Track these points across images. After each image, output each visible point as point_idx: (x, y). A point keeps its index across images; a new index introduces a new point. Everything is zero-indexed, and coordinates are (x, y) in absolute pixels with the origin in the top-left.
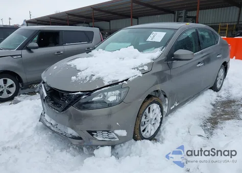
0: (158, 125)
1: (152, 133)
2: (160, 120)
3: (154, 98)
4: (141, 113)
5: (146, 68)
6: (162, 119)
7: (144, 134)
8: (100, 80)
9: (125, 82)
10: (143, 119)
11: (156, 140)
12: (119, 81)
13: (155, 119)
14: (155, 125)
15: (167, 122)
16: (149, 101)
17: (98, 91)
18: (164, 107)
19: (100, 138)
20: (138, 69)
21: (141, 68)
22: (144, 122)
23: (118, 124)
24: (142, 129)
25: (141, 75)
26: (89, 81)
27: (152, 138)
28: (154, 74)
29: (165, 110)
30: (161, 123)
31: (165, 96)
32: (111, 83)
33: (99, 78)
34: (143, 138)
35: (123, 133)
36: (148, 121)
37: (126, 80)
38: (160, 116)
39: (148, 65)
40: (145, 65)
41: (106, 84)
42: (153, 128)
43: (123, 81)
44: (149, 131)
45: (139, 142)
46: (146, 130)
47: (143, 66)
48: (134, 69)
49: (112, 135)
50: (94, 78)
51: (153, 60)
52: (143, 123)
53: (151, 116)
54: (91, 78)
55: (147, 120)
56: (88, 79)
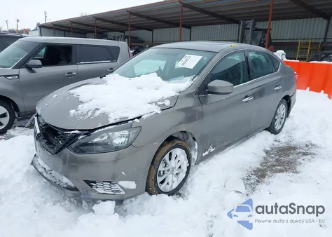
0: (182, 176)
1: (175, 186)
2: (186, 170)
3: (178, 142)
4: (157, 159)
5: (167, 103)
6: (189, 168)
7: (162, 187)
8: (105, 115)
9: (136, 120)
10: (161, 168)
11: (180, 195)
12: (129, 118)
13: (180, 167)
14: (179, 175)
15: (197, 172)
16: (170, 145)
17: (100, 130)
18: (193, 153)
19: (100, 190)
20: (156, 104)
21: (160, 103)
22: (164, 171)
23: (123, 173)
24: (159, 180)
25: (159, 112)
26: (91, 116)
27: (174, 192)
28: (178, 110)
29: (195, 156)
30: (187, 173)
31: (194, 139)
32: (117, 121)
33: (104, 114)
34: (160, 192)
35: (132, 185)
36: (168, 171)
37: (139, 118)
38: (185, 164)
39: (171, 99)
40: (167, 99)
41: (112, 121)
42: (175, 179)
43: (134, 119)
44: (170, 183)
45: (154, 196)
46: (166, 183)
47: (163, 100)
48: (152, 103)
49: (116, 187)
50: (98, 113)
51: (180, 92)
52: (162, 173)
53: (173, 163)
54: (94, 112)
55: (167, 168)
56: (90, 114)
